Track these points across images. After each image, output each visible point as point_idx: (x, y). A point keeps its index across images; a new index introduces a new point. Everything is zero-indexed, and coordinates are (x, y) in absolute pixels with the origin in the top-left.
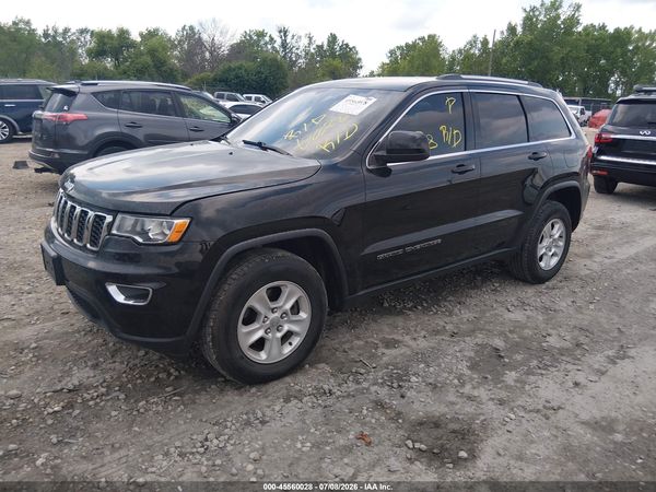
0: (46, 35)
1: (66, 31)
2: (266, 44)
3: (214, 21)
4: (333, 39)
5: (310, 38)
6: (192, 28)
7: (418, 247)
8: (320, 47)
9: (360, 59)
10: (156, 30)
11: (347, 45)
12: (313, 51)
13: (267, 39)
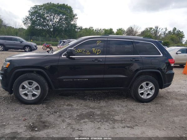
0: (96, 30)
1: (100, 29)
2: (152, 31)
3: (134, 25)
4: (175, 29)
5: (166, 29)
6: (131, 28)
7: (79, 80)
8: (170, 32)
9: (184, 35)
10: (121, 29)
11: (179, 31)
12: (167, 33)
13: (153, 30)
